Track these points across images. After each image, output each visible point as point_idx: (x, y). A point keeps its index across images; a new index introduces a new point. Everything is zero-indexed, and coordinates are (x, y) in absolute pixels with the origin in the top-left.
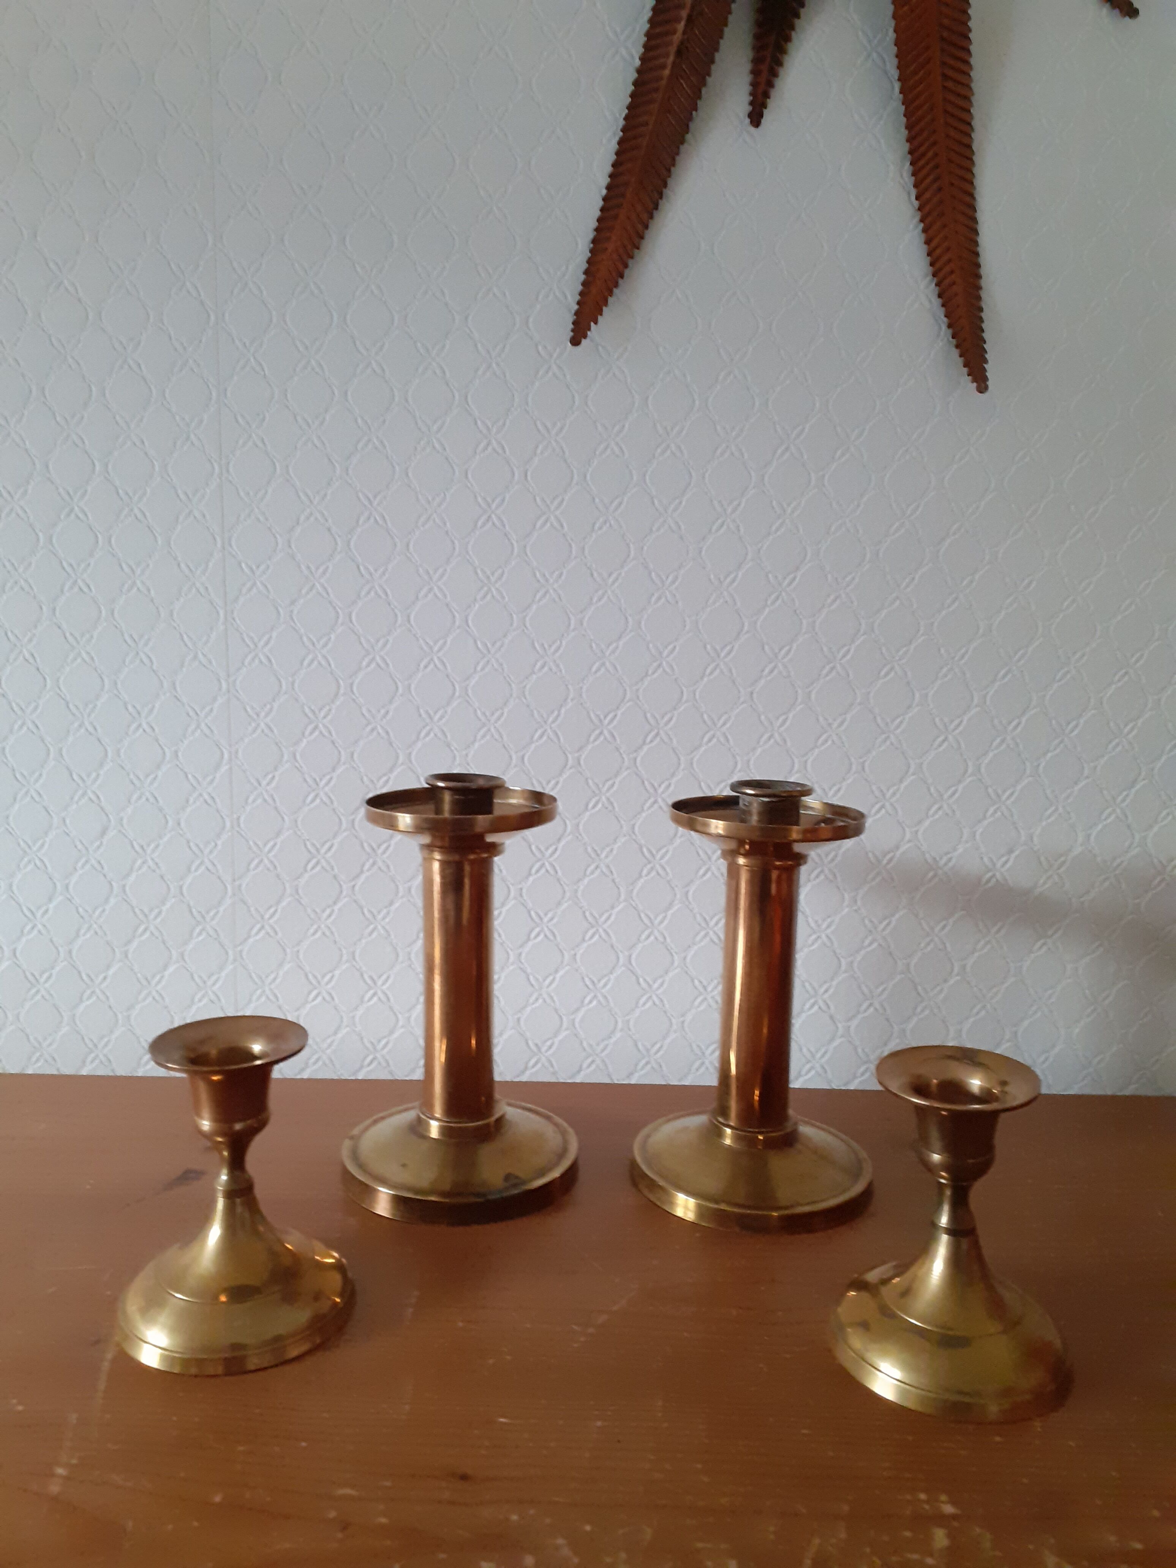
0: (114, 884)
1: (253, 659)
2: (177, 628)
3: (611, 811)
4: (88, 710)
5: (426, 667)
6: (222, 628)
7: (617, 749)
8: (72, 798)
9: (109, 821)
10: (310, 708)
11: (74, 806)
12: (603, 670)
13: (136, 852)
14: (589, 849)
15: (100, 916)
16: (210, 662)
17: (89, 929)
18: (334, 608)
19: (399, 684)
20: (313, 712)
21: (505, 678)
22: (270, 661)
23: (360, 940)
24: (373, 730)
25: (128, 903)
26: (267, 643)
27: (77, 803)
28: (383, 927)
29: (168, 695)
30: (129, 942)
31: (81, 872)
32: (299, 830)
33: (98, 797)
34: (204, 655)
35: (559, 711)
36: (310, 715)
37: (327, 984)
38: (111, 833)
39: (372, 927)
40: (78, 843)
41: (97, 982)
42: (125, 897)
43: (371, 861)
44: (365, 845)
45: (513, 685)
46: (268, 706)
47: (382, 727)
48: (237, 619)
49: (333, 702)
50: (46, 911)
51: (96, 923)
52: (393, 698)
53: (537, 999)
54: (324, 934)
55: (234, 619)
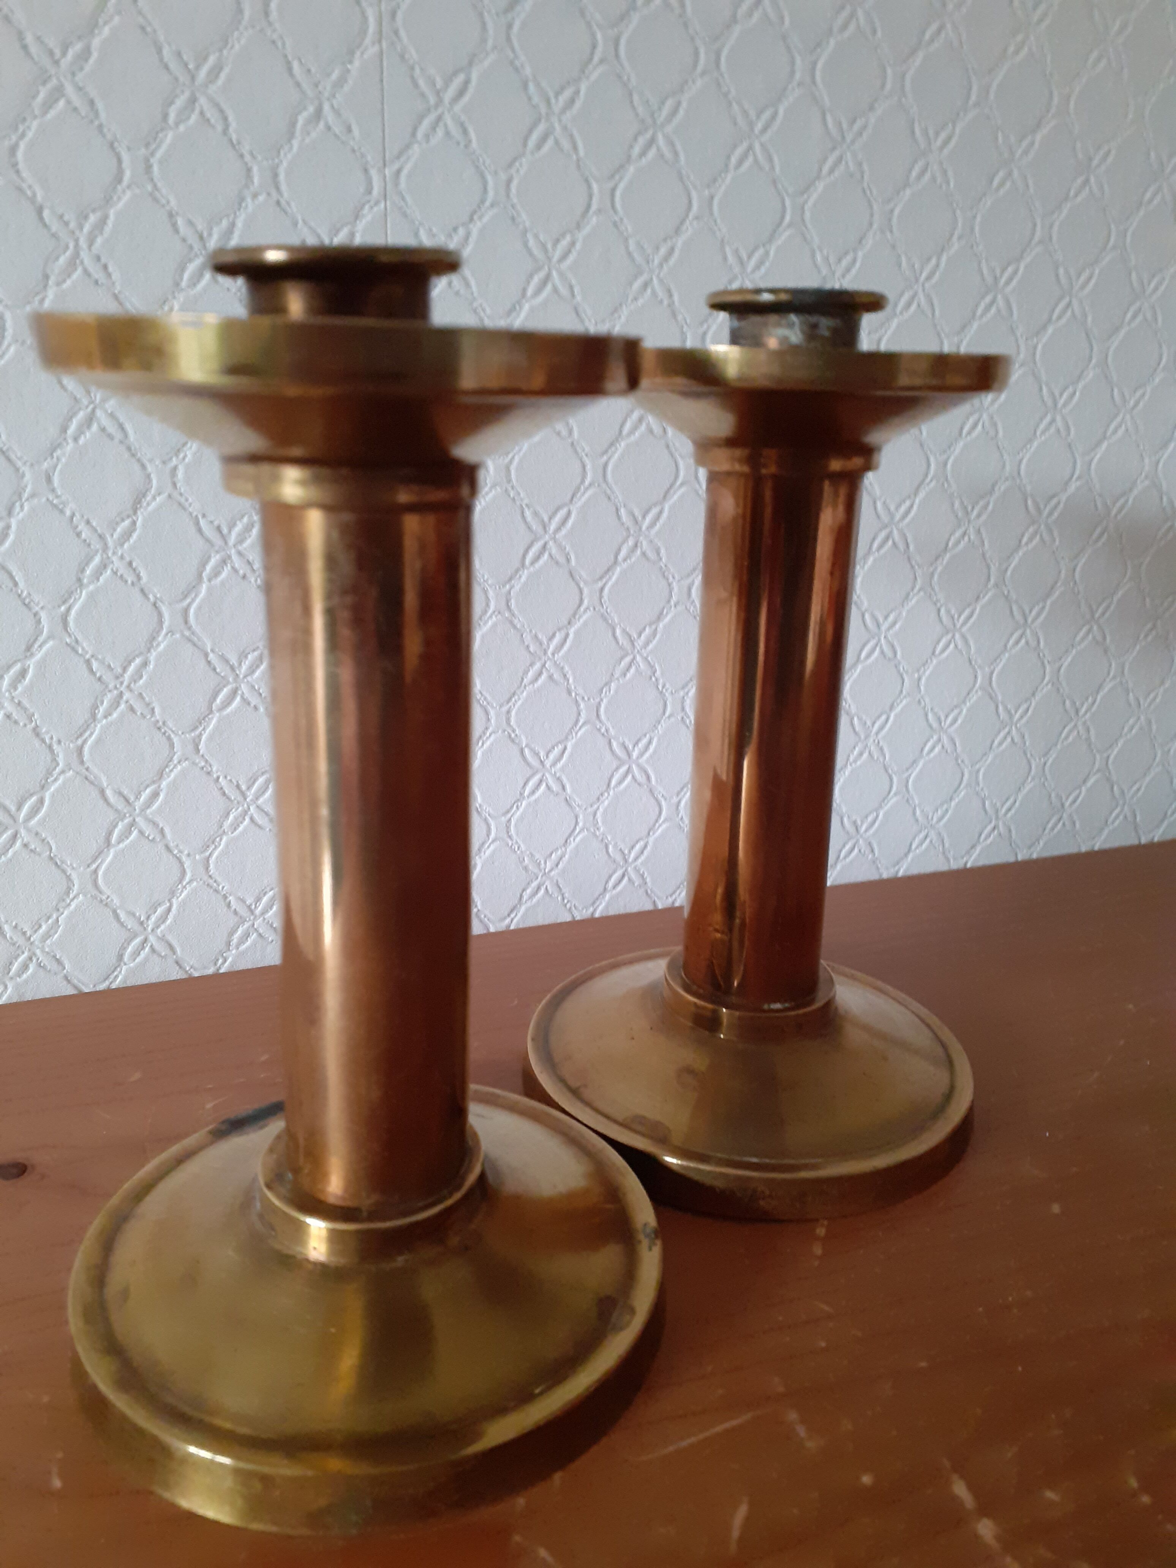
0: (164, 609)
1: (434, 128)
2: (280, 44)
3: (992, 439)
4: (87, 228)
5: (740, 162)
6: (373, 50)
7: (1012, 330)
8: (64, 430)
9: (148, 476)
10: (536, 236)
11: (70, 447)
12: (1008, 184)
13: (208, 540)
14: (957, 504)
15: (138, 675)
16: (349, 130)
17: (116, 704)
18: (589, 25)
19: (694, 194)
20: (544, 246)
21: (864, 191)
22: (465, 132)
23: (607, 684)
24: (645, 285)
25: (195, 645)
26: (461, 93)
27: (76, 439)
28: (646, 659)
29: (261, 198)
30: (201, 721)
31: (91, 587)
32: (513, 487)
33: (121, 427)
34: (337, 112)
35: (939, 259)
36: (536, 252)
37: (554, 764)
38: (153, 504)
39: (628, 659)
40: (82, 527)
41: (138, 805)
42: (187, 633)
43: (631, 542)
44: (623, 511)
45: (875, 207)
46: (461, 231)
47: (661, 281)
48: (402, 33)
49: (578, 226)
50: (23, 673)
51: (131, 691)
52: (682, 222)
53: (861, 754)
54: (551, 677)
55: (396, 33)
